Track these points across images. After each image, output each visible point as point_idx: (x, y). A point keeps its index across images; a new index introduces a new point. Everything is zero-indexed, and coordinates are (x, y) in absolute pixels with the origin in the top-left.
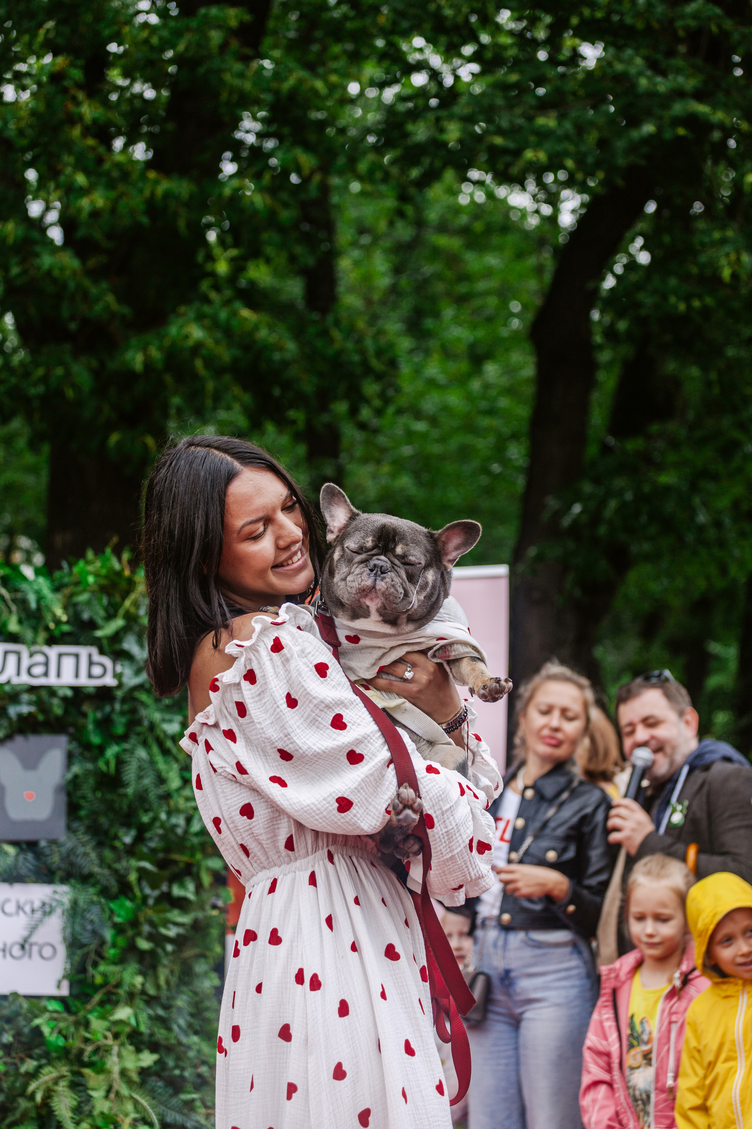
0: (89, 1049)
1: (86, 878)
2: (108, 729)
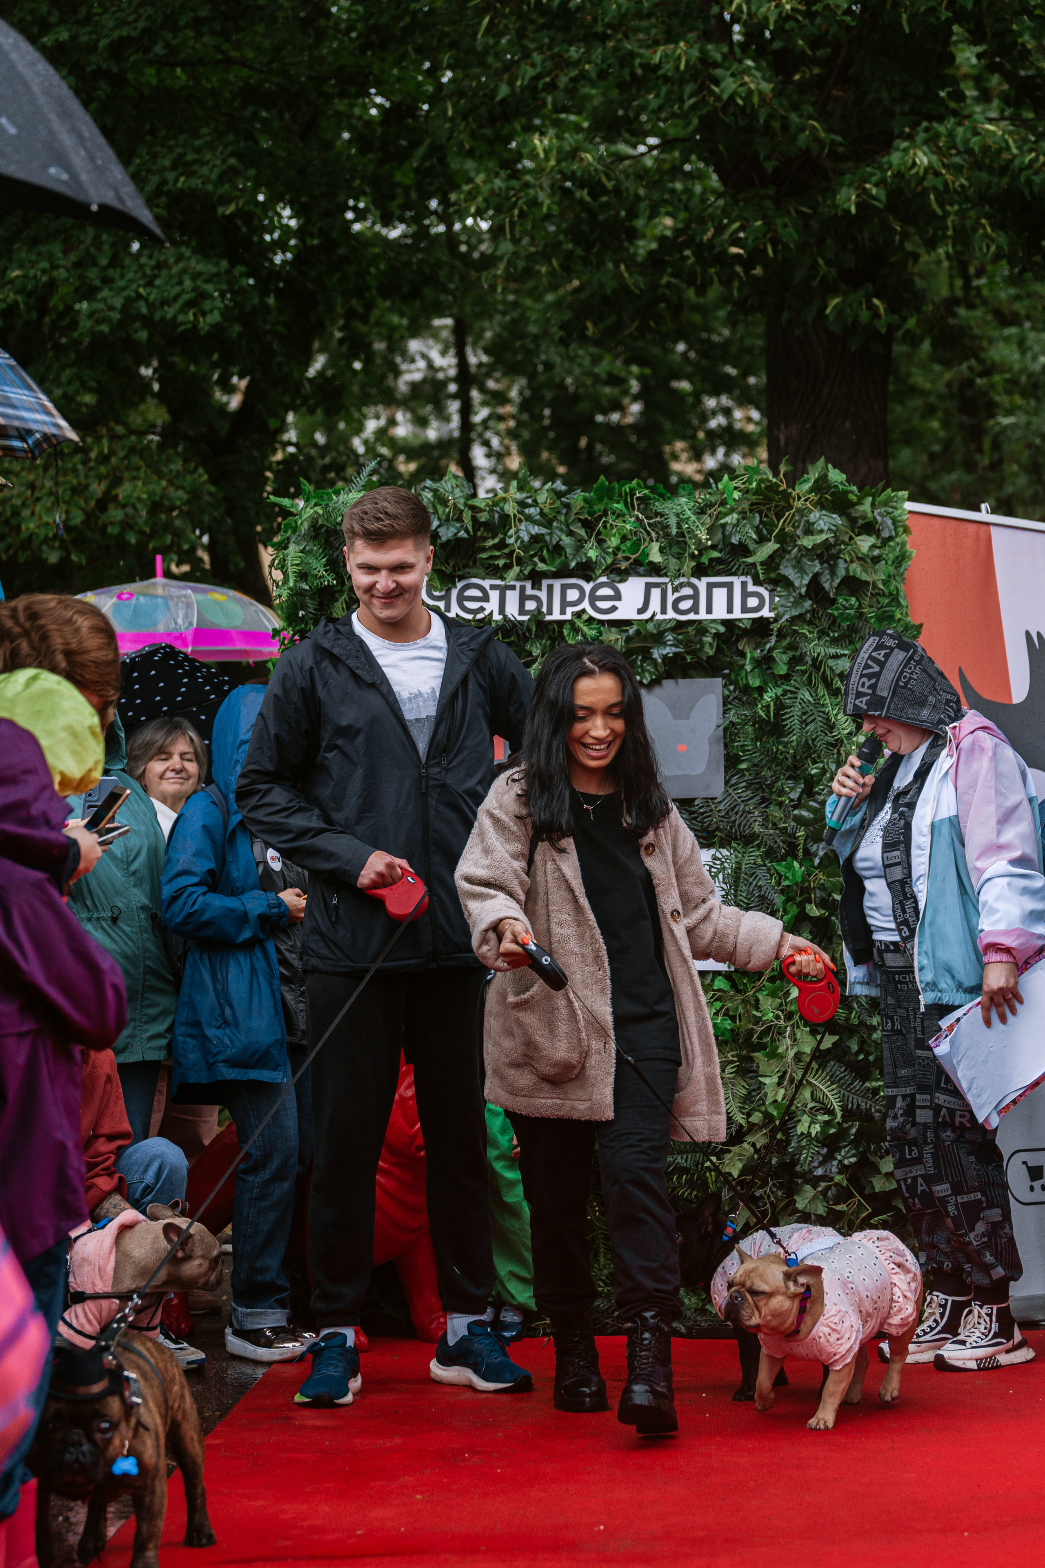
0: (759, 1030)
1: (748, 840)
2: (769, 668)
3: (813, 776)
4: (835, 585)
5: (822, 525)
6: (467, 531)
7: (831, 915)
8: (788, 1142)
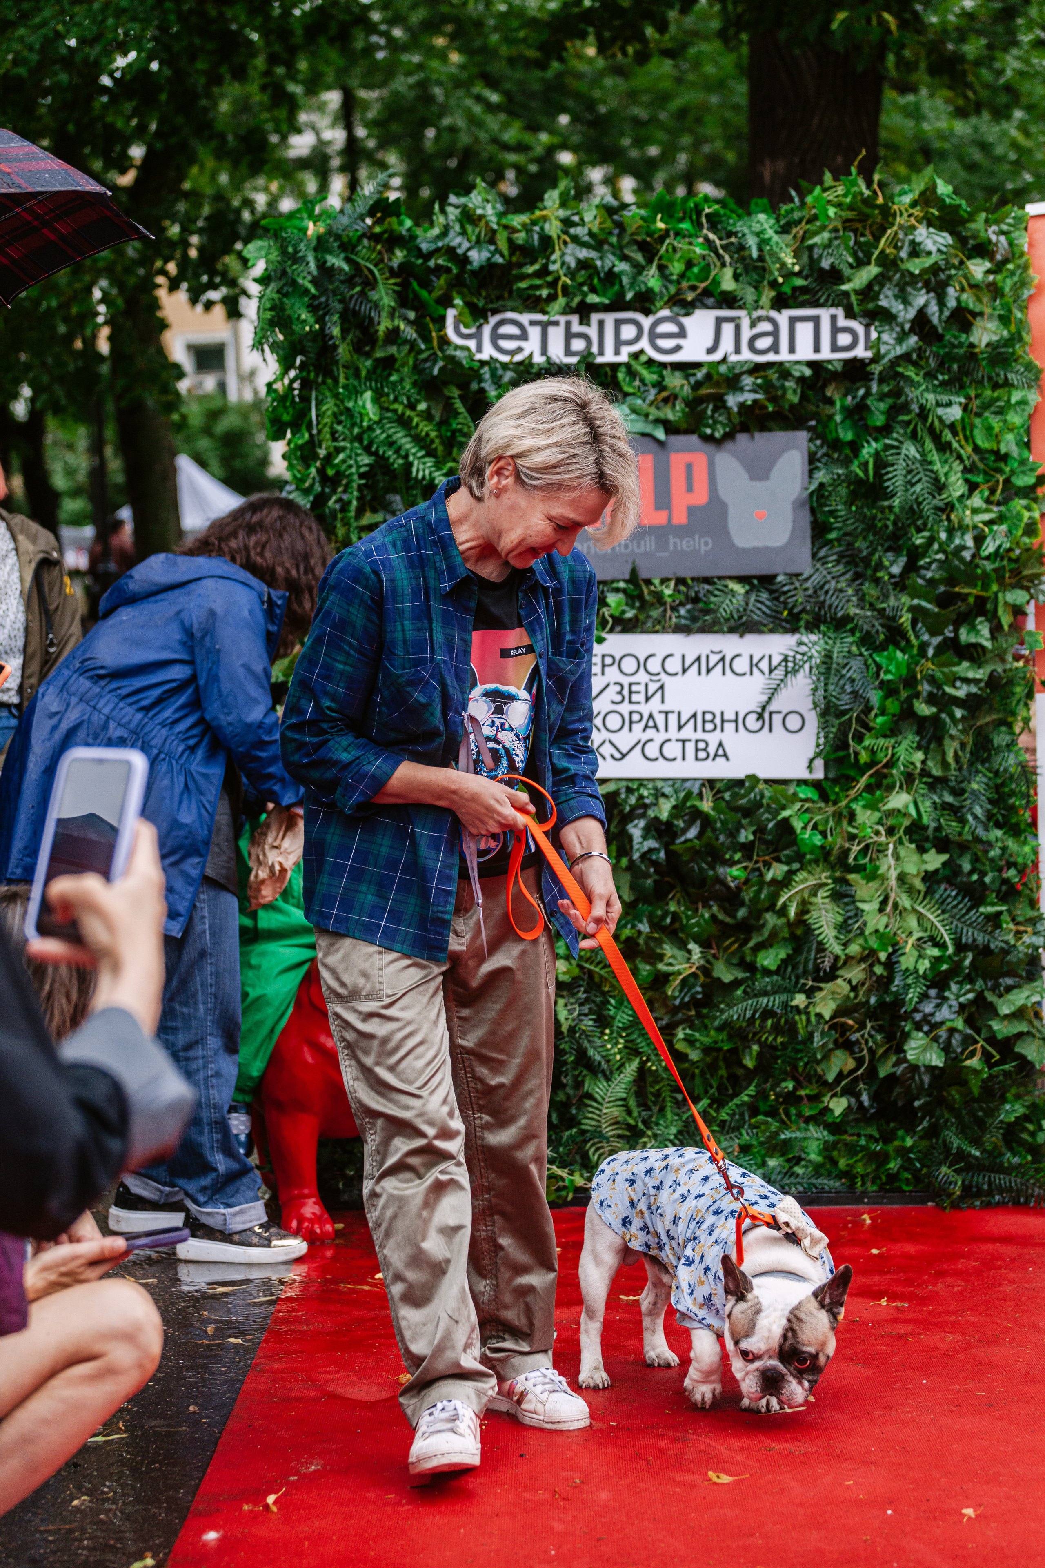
0: (855, 849)
1: (841, 624)
2: (862, 418)
3: (917, 547)
4: (944, 318)
5: (929, 246)
6: (502, 256)
7: (940, 711)
8: (890, 979)
